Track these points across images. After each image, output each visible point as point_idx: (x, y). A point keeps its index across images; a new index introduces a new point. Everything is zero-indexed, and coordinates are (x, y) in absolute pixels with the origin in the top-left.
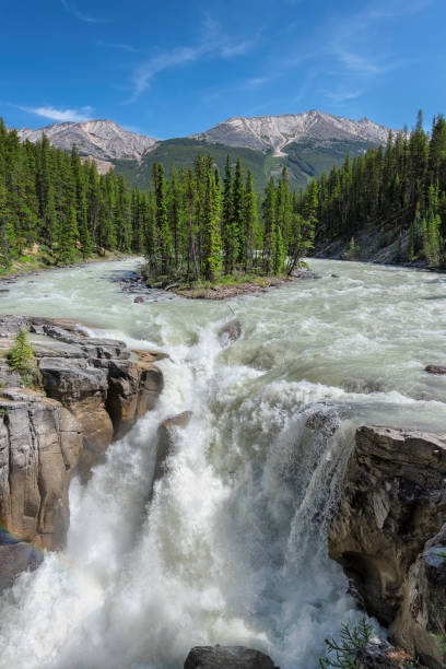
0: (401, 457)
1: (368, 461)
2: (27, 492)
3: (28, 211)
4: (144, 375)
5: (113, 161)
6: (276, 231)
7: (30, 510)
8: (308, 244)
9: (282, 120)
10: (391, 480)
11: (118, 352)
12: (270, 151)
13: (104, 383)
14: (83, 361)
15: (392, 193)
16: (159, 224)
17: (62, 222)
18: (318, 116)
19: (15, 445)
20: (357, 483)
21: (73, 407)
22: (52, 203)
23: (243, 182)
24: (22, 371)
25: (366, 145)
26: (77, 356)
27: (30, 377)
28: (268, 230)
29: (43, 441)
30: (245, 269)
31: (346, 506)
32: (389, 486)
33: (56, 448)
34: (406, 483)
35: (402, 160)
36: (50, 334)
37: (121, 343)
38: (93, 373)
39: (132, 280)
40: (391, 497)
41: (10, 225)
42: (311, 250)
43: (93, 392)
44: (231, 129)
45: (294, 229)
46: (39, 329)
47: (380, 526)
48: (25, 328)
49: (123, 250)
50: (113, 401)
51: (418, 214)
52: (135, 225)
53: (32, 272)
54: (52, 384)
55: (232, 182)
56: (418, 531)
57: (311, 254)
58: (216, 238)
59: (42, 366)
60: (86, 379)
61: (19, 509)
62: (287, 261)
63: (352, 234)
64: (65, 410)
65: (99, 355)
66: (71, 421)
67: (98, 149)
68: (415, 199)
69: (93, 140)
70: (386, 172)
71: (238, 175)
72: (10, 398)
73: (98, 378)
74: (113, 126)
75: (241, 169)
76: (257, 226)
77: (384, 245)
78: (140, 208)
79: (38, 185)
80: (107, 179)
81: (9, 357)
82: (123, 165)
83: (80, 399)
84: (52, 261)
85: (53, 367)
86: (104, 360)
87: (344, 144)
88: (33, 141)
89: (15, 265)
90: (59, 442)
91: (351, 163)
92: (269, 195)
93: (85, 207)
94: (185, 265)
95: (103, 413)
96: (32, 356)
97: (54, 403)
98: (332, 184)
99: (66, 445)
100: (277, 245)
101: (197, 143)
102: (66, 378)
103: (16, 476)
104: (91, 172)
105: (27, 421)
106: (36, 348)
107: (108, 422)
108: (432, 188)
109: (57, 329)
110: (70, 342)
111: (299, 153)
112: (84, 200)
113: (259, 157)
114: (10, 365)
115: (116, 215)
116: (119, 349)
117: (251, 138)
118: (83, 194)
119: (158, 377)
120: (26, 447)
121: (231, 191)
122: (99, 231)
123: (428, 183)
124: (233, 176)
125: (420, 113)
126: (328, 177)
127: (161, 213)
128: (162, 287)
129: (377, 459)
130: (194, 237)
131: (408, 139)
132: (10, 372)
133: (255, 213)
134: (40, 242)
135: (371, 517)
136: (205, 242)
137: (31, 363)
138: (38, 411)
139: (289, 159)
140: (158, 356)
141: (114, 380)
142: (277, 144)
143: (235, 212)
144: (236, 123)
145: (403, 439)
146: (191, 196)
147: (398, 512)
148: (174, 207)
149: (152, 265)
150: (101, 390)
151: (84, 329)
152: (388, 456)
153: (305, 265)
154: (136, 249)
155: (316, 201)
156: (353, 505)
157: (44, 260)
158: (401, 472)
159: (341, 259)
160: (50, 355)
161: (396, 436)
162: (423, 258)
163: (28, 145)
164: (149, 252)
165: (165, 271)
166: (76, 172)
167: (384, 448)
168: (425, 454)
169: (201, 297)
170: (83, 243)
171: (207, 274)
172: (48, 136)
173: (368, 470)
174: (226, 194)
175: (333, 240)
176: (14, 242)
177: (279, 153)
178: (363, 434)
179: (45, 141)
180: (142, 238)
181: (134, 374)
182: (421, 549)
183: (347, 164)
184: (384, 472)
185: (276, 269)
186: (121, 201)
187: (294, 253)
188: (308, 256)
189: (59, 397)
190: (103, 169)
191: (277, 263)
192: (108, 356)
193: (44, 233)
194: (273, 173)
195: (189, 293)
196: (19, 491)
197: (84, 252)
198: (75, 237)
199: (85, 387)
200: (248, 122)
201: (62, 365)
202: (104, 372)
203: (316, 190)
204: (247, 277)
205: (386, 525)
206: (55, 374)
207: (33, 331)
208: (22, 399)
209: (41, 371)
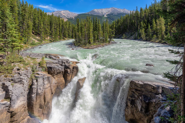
0: (143, 89)
1: (134, 90)
2: (40, 101)
3: (47, 29)
4: (73, 68)
5: (68, 19)
6: (106, 32)
7: (41, 107)
8: (113, 35)
9: (106, 9)
10: (141, 96)
11: (67, 62)
12: (103, 16)
13: (63, 70)
14: (58, 64)
15: (132, 24)
16: (78, 31)
17: (55, 32)
18: (114, 8)
19: (38, 87)
20: (132, 97)
21: (55, 77)
22: (53, 28)
23: (97, 22)
24: (42, 67)
25: (125, 14)
26: (57, 63)
27: (44, 69)
28: (104, 32)
29: (46, 86)
30: (98, 41)
31: (129, 104)
32: (140, 98)
33: (50, 88)
34: (145, 97)
35: (134, 17)
36: (50, 58)
37: (68, 60)
38: (60, 67)
39: (71, 45)
40: (142, 101)
41: (43, 33)
42: (114, 37)
43: (60, 72)
44: (94, 11)
45: (110, 32)
46: (48, 57)
47: (140, 110)
48: (44, 56)
49: (69, 38)
50: (65, 74)
51: (139, 28)
52: (72, 32)
53: (48, 43)
54: (50, 70)
55: (95, 22)
56: (151, 112)
57: (114, 38)
58: (91, 34)
59: (47, 66)
60: (58, 69)
61: (38, 106)
62: (109, 39)
63: (123, 33)
64: (53, 78)
65: (62, 63)
66: (54, 80)
67: (65, 16)
68: (138, 25)
69: (63, 14)
70: (130, 20)
71: (96, 20)
72: (38, 74)
73: (62, 69)
74: (68, 11)
75: (97, 19)
76: (101, 32)
77: (132, 35)
78: (73, 28)
79: (50, 24)
80: (66, 22)
81: (39, 64)
82: (70, 19)
83: (57, 74)
84: (52, 40)
85: (50, 66)
86: (63, 64)
87: (120, 14)
88: (50, 15)
89: (43, 42)
90: (50, 86)
91: (122, 18)
92: (104, 25)
93: (61, 28)
94: (84, 41)
95: (62, 78)
96: (45, 63)
97: (50, 75)
98: (118, 22)
99: (52, 87)
100: (106, 36)
101: (87, 14)
102: (54, 69)
103: (38, 96)
104: (63, 21)
105: (42, 80)
106: (46, 61)
107: (64, 81)
108: (141, 22)
109: (52, 57)
110: (55, 60)
111: (110, 16)
112: (61, 27)
113: (101, 17)
114: (39, 66)
115: (68, 30)
116: (67, 61)
117: (99, 13)
118: (61, 25)
119: (77, 68)
120: (41, 88)
121: (95, 24)
122: (64, 33)
123: (140, 21)
125: (137, 7)
126: (117, 21)
127: (78, 29)
128: (79, 46)
129: (136, 90)
130: (86, 34)
131: (134, 12)
132: (39, 68)
133: (100, 29)
134: (50, 36)
135: (137, 107)
136: (89, 35)
137: (45, 65)
138: (45, 78)
139: (108, 17)
140: (77, 63)
141: (66, 69)
142: (105, 14)
143: (96, 29)
144: (96, 10)
145: (143, 84)
146: (85, 25)
147: (144, 105)
148: (81, 28)
149: (76, 41)
150: (62, 72)
151: (59, 56)
152: (139, 89)
153: (113, 40)
154: (72, 37)
155: (115, 26)
156: (131, 104)
157: (50, 40)
158: (143, 94)
159: (122, 39)
160: (50, 63)
161: (141, 83)
162: (141, 38)
163: (49, 15)
164: (76, 38)
165: (79, 42)
166: (59, 21)
167: (138, 87)
168: (149, 88)
169: (88, 48)
170: (60, 36)
171: (89, 43)
172: (54, 14)
173: (134, 93)
174: (93, 25)
175: (119, 34)
176: (43, 36)
177: (105, 16)
178: (132, 82)
179: (53, 15)
180: (74, 35)
181: (71, 68)
182: (152, 118)
183: (121, 18)
184: (139, 93)
185: (106, 41)
186: (69, 27)
187: (110, 37)
189: (51, 74)
190: (65, 20)
191: (106, 40)
192: (64, 63)
193: (51, 34)
194: (104, 20)
195: (85, 47)
196: (38, 101)
197: (60, 39)
198: (58, 35)
199: (58, 71)
200: (98, 10)
201: (53, 66)
202: (63, 67)
203: (114, 23)
204: (99, 43)
205: (141, 110)
206: (51, 68)
207: (46, 57)
208: (42, 75)
209: (47, 67)
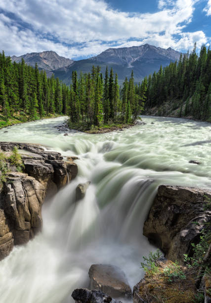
1: (162, 199)
2: (25, 212)
3: (15, 96)
4: (69, 167)
6: (127, 102)
9: (132, 49)
12: (126, 65)
13: (52, 170)
14: (42, 161)
17: (30, 101)
18: (148, 47)
19: (17, 195)
21: (40, 180)
22: (26, 92)
23: (113, 79)
24: (16, 165)
26: (40, 159)
27: (20, 168)
28: (124, 102)
29: (29, 193)
30: (113, 121)
31: (151, 216)
32: (169, 208)
33: (35, 196)
36: (27, 150)
37: (59, 153)
38: (47, 166)
40: (170, 213)
44: (108, 54)
47: (164, 223)
48: (16, 147)
49: (58, 113)
54: (28, 170)
55: (108, 80)
58: (100, 106)
59: (25, 163)
60: (44, 168)
61: (22, 219)
62: (132, 117)
63: (161, 104)
64: (37, 181)
65: (49, 159)
67: (47, 65)
69: (45, 61)
71: (111, 76)
72: (13, 176)
73: (50, 168)
74: (55, 54)
75: (113, 73)
76: (119, 100)
83: (42, 177)
85: (30, 164)
86: (51, 160)
89: (10, 121)
92: (125, 86)
96: (20, 158)
97: (32, 178)
99: (38, 195)
100: (128, 109)
102: (36, 168)
103: (20, 207)
105: (21, 185)
106: (22, 156)
109: (31, 148)
110: (36, 153)
111: (139, 66)
113: (121, 68)
116: (58, 156)
119: (75, 168)
120: (22, 196)
121: (108, 83)
124: (109, 77)
126: (152, 77)
128: (76, 129)
132: (11, 166)
133: (118, 95)
134: (20, 110)
135: (161, 220)
136: (96, 108)
137: (20, 162)
138: (25, 181)
139: (134, 68)
140: (74, 159)
141: (57, 169)
142: (129, 61)
144: (111, 51)
147: (171, 218)
149: (72, 119)
150: (51, 173)
151: (42, 147)
152: (170, 197)
153: (140, 118)
155: (146, 88)
160: (28, 158)
161: (174, 188)
166: (36, 77)
169: (94, 133)
170: (41, 110)
171: (96, 123)
173: (162, 202)
174: (105, 85)
177: (130, 66)
181: (65, 166)
183: (160, 70)
185: (127, 120)
187: (135, 113)
189: (33, 175)
191: (128, 117)
192: (53, 159)
196: (21, 212)
197: (40, 115)
198: (36, 108)
199: (44, 172)
200: (116, 51)
201: (34, 163)
202: (51, 166)
204: (114, 124)
205: (166, 223)
207: (20, 149)
208: (18, 176)
209: (25, 165)
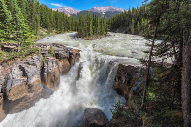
0: (127, 69)
1: (121, 70)
2: (51, 77)
3: (53, 23)
4: (76, 54)
5: (71, 14)
6: (103, 27)
7: (52, 81)
8: (109, 30)
9: (104, 7)
10: (126, 73)
11: (71, 50)
12: (102, 13)
13: (68, 56)
14: (64, 52)
15: (125, 21)
16: (80, 26)
17: (60, 25)
18: (111, 7)
19: (49, 68)
20: (119, 74)
21: (61, 61)
22: (58, 22)
23: (96, 18)
24: (51, 54)
25: (120, 12)
26: (63, 51)
27: (53, 55)
28: (101, 27)
29: (55, 67)
30: (97, 34)
31: (117, 79)
32: (125, 75)
33: (58, 69)
34: (129, 74)
35: (127, 15)
36: (57, 46)
37: (72, 48)
39: (74, 37)
40: (126, 77)
41: (50, 26)
42: (109, 31)
43: (66, 58)
45: (106, 27)
46: (55, 46)
47: (124, 83)
48: (52, 45)
49: (73, 31)
50: (70, 59)
51: (130, 24)
52: (75, 26)
53: (54, 35)
54: (57, 56)
56: (131, 83)
57: (110, 31)
58: (91, 28)
60: (64, 55)
61: (49, 81)
62: (105, 33)
63: (117, 28)
65: (67, 51)
66: (61, 64)
67: (68, 12)
68: (129, 22)
69: (67, 10)
70: (124, 17)
71: (95, 17)
72: (48, 59)
73: (67, 55)
74: (71, 8)
76: (99, 26)
77: (124, 30)
78: (76, 23)
79: (56, 18)
80: (70, 18)
81: (48, 51)
82: (73, 15)
83: (63, 59)
84: (58, 33)
85: (58, 53)
86: (68, 51)
87: (116, 12)
88: (55, 10)
89: (51, 33)
90: (58, 67)
91: (117, 16)
92: (101, 21)
93: (65, 23)
94: (85, 33)
95: (67, 62)
97: (57, 60)
98: (113, 19)
99: (60, 68)
100: (103, 30)
101: (88, 11)
102: (60, 55)
103: (49, 74)
104: (66, 16)
105: (52, 63)
106: (54, 49)
107: (69, 64)
108: (132, 20)
109: (59, 46)
110: (61, 48)
111: (107, 13)
112: (65, 21)
113: (100, 14)
114: (48, 52)
115: (71, 24)
117: (98, 11)
118: (65, 20)
119: (79, 55)
120: (51, 69)
122: (68, 27)
125: (130, 7)
127: (80, 24)
128: (80, 38)
129: (123, 70)
130: (87, 28)
131: (128, 11)
132: (48, 54)
133: (99, 24)
134: (56, 29)
135: (122, 81)
136: (89, 29)
137: (53, 52)
138: (54, 61)
139: (105, 14)
140: (79, 51)
141: (70, 55)
143: (95, 24)
144: (95, 8)
145: (127, 66)
146: (86, 21)
147: (127, 80)
148: (83, 23)
149: (78, 33)
150: (67, 57)
151: (65, 45)
152: (125, 69)
153: (109, 34)
154: (75, 30)
155: (110, 22)
156: (118, 79)
157: (57, 32)
158: (127, 72)
159: (115, 32)
160: (57, 50)
161: (126, 65)
162: (131, 32)
164: (78, 31)
165: (81, 35)
166: (63, 16)
168: (132, 69)
169: (88, 39)
170: (65, 29)
171: (89, 35)
173: (121, 72)
174: (93, 20)
175: (114, 29)
176: (50, 29)
178: (120, 65)
179: (58, 11)
180: (77, 28)
181: (74, 54)
182: (132, 87)
184: (124, 72)
185: (103, 34)
186: (72, 22)
187: (106, 31)
188: (109, 32)
189: (59, 58)
190: (69, 16)
191: (103, 33)
192: (69, 51)
193: (57, 27)
194: (102, 17)
195: (86, 39)
196: (49, 77)
197: (65, 31)
198: (63, 28)
199: (64, 57)
200: (97, 8)
201: (60, 52)
202: (68, 54)
203: (110, 20)
204: (97, 36)
205: (125, 82)
206: (58, 54)
208: (51, 59)
209: (55, 53)
